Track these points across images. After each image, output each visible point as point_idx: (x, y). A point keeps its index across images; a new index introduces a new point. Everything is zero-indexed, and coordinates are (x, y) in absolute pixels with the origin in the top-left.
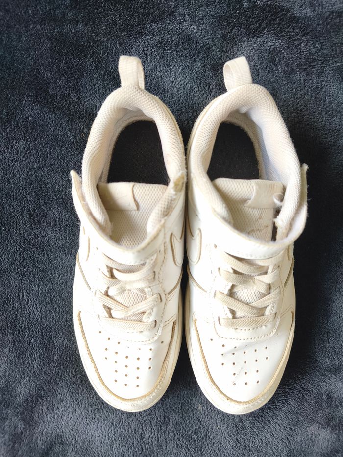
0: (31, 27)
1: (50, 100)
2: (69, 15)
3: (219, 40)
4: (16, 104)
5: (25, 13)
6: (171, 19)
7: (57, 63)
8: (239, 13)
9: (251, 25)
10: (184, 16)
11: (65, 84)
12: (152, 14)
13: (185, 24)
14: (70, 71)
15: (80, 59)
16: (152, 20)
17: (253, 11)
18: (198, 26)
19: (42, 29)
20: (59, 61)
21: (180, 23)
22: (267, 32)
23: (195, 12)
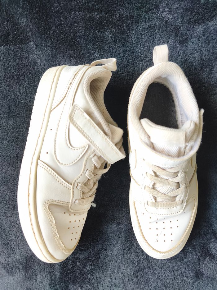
0: (73, 13)
1: (82, 56)
2: (97, 7)
3: (186, 23)
4: (61, 59)
5: (70, 4)
6: (157, 10)
7: (88, 35)
8: (198, 7)
9: (205, 14)
10: (165, 8)
11: (92, 47)
12: (145, 7)
13: (165, 13)
14: (96, 39)
15: (102, 32)
16: (145, 12)
17: (207, 5)
18: (173, 15)
19: (80, 14)
20: (89, 34)
21: (162, 13)
22: (215, 18)
23: (172, 5)
